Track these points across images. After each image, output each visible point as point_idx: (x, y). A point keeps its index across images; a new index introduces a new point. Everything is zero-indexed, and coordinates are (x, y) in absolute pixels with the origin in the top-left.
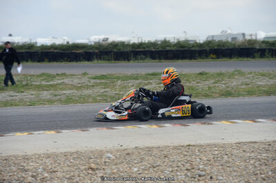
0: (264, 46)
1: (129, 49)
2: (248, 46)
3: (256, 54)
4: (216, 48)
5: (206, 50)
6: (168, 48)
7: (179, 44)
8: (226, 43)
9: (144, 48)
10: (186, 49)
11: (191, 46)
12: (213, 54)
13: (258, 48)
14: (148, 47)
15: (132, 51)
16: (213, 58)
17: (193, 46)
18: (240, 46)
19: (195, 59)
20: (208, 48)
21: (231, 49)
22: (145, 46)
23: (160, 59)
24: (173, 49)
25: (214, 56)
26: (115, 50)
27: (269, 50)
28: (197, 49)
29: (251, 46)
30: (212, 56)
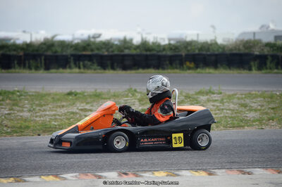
0: (266, 51)
1: (69, 52)
2: (243, 51)
3: (252, 63)
4: (197, 52)
5: (181, 56)
6: (127, 52)
7: (144, 45)
8: (211, 45)
9: (92, 50)
10: (154, 52)
11: (162, 48)
12: (190, 62)
13: (257, 53)
14: (98, 49)
15: (72, 55)
16: (189, 68)
17: (164, 49)
18: (231, 50)
19: (163, 69)
20: (183, 53)
21: (216, 55)
22: (93, 47)
23: (113, 68)
24: (134, 52)
25: (192, 65)
26: (49, 53)
27: (274, 57)
28: (169, 53)
29: (247, 51)
30: (188, 63)
